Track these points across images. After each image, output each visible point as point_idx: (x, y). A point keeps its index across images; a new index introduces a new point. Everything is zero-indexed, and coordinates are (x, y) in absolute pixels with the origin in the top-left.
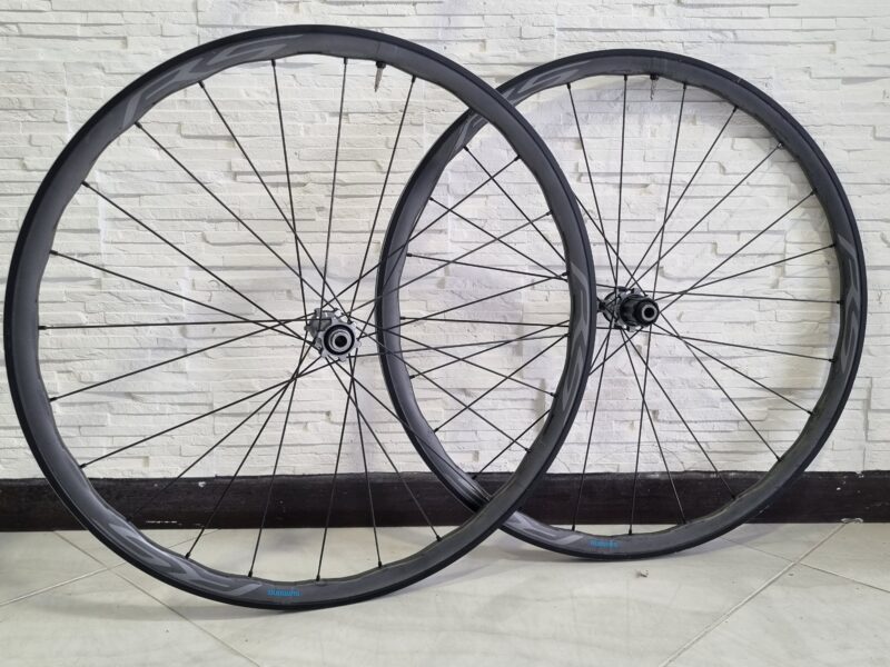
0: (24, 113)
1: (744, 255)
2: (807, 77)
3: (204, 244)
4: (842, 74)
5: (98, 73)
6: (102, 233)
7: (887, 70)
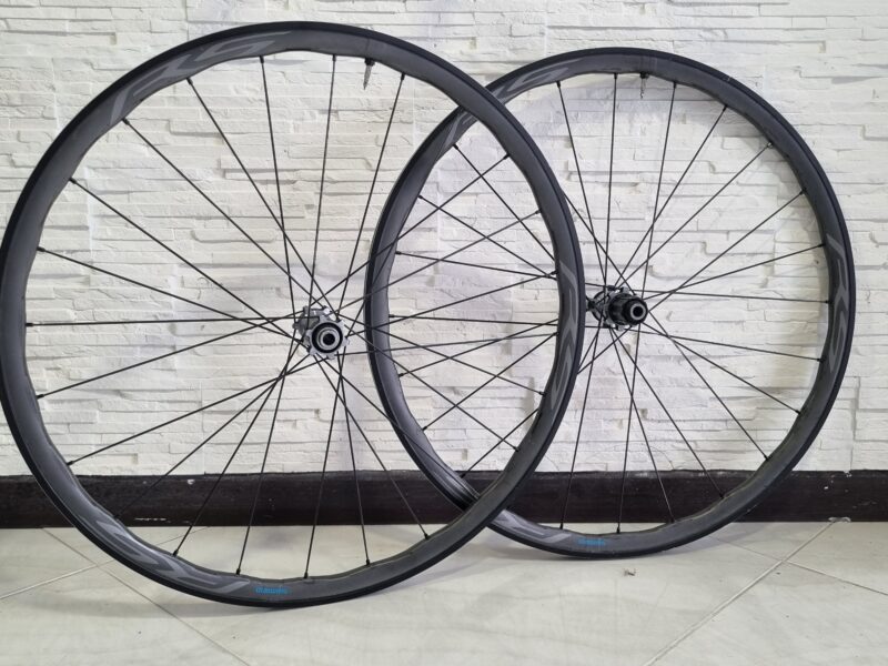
0: (13, 109)
1: (733, 255)
2: (797, 76)
3: (193, 241)
4: (832, 73)
5: (87, 69)
6: (90, 230)
7: (877, 70)
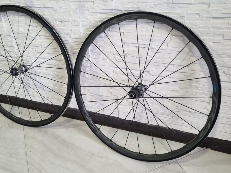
2: (198, 16)
4: (211, 16)
7: (230, 15)
